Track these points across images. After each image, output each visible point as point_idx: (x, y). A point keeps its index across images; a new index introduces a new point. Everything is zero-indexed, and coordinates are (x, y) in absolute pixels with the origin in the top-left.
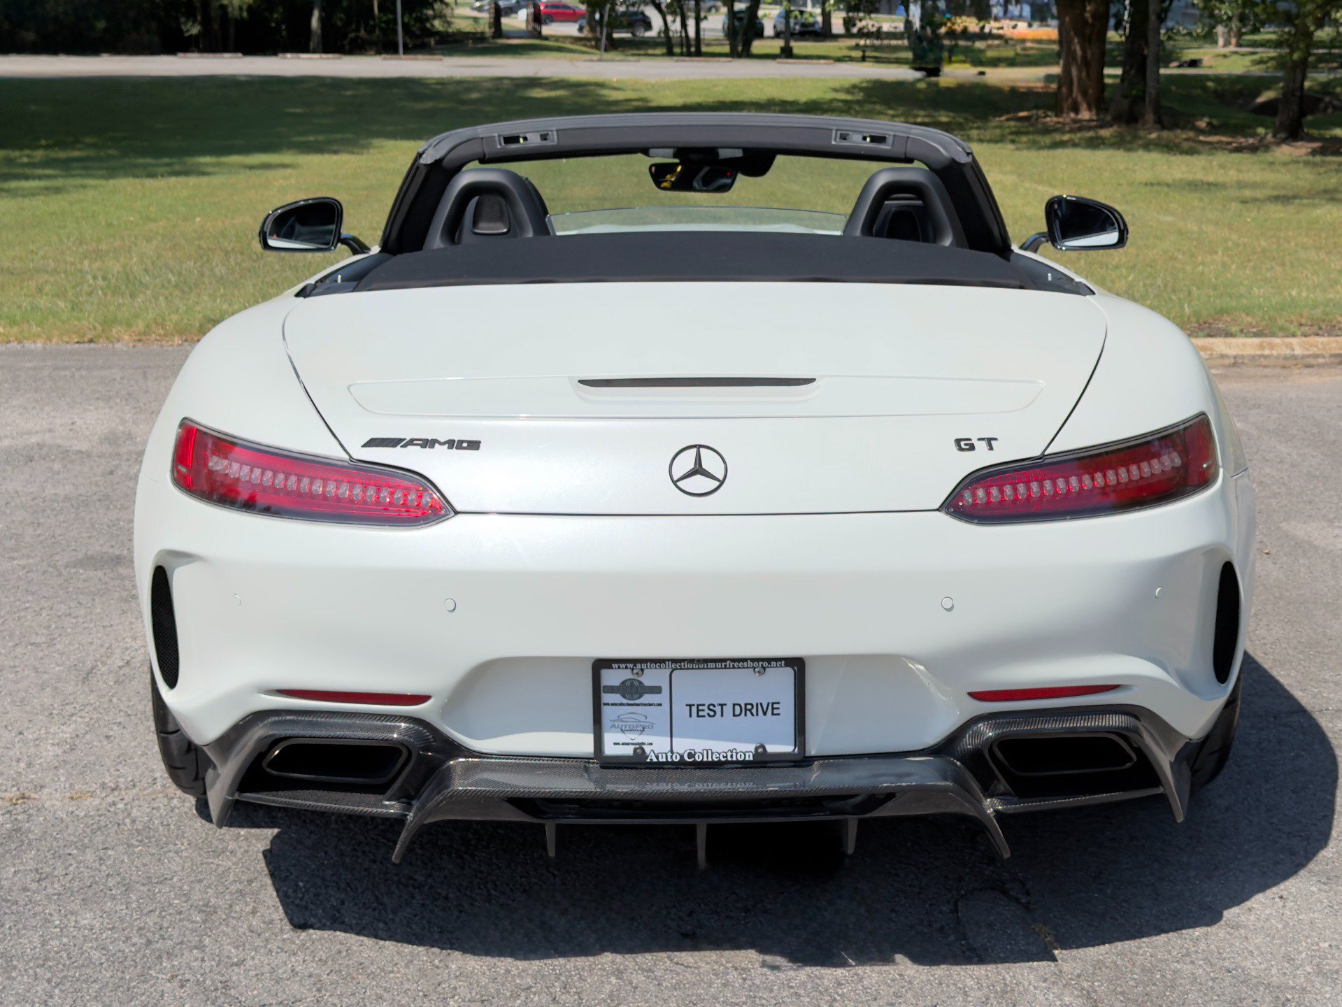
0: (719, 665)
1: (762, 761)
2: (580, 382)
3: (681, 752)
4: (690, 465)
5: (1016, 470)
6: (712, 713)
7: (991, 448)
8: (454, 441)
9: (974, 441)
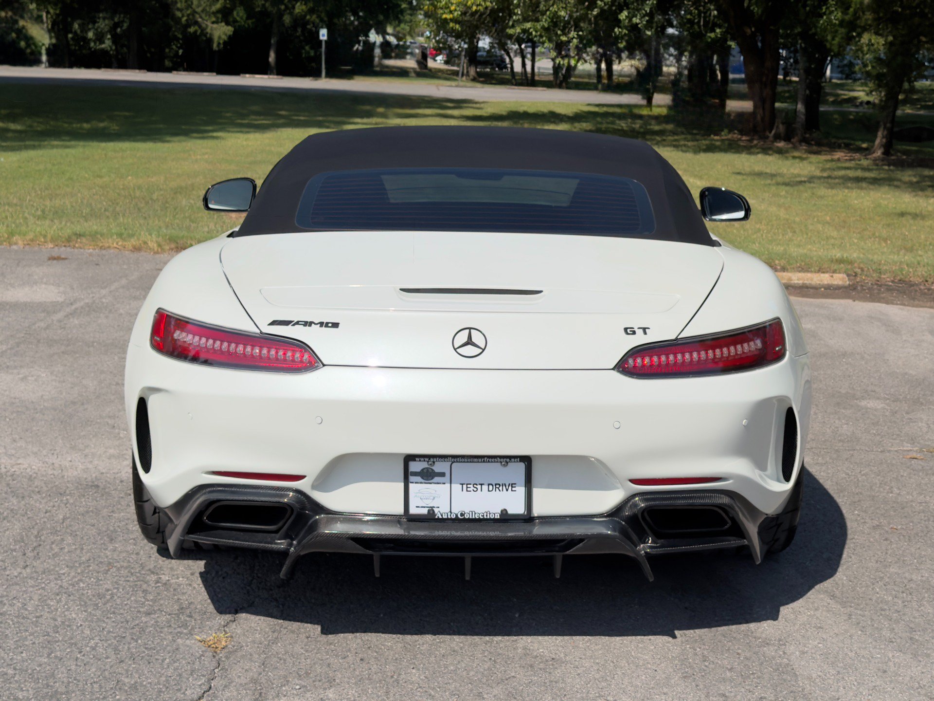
0: (480, 460)
1: (506, 519)
2: (401, 289)
3: (456, 512)
4: (465, 340)
5: (660, 347)
6: (475, 489)
7: (645, 333)
8: (323, 323)
9: (636, 329)
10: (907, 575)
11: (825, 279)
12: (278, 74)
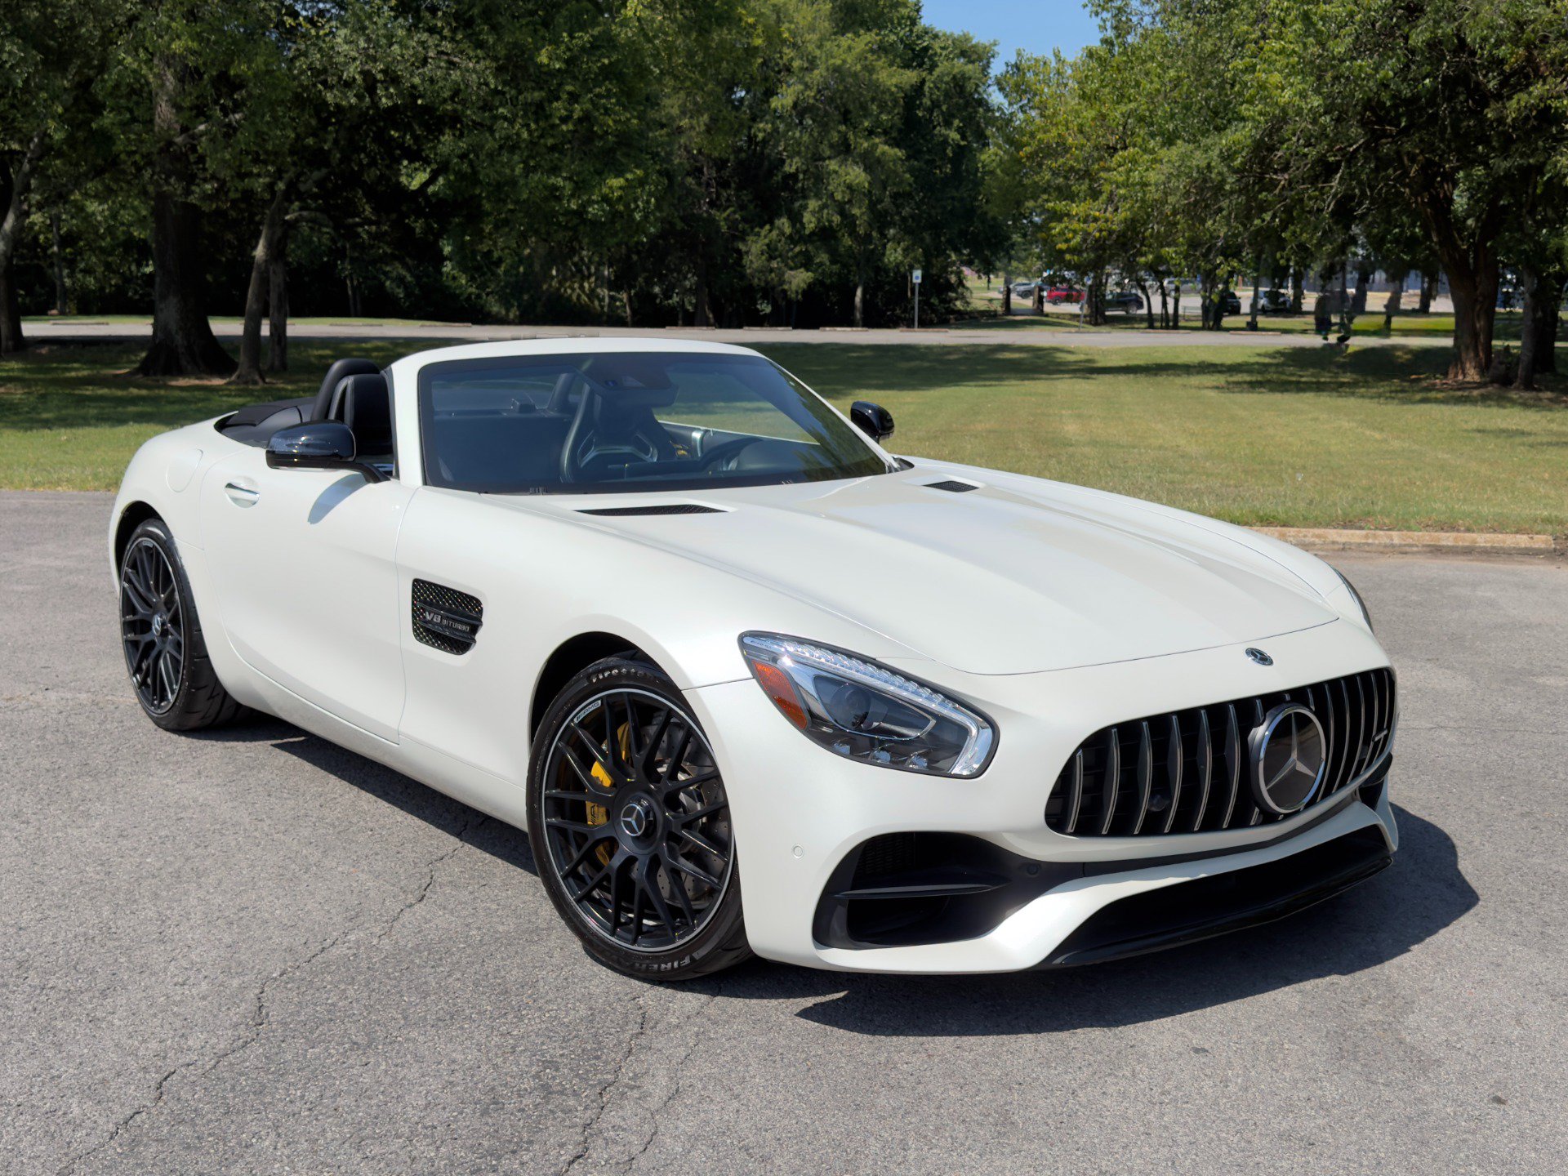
10: (1553, 866)
11: (1523, 540)
12: (863, 326)
